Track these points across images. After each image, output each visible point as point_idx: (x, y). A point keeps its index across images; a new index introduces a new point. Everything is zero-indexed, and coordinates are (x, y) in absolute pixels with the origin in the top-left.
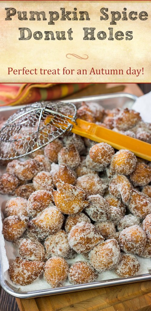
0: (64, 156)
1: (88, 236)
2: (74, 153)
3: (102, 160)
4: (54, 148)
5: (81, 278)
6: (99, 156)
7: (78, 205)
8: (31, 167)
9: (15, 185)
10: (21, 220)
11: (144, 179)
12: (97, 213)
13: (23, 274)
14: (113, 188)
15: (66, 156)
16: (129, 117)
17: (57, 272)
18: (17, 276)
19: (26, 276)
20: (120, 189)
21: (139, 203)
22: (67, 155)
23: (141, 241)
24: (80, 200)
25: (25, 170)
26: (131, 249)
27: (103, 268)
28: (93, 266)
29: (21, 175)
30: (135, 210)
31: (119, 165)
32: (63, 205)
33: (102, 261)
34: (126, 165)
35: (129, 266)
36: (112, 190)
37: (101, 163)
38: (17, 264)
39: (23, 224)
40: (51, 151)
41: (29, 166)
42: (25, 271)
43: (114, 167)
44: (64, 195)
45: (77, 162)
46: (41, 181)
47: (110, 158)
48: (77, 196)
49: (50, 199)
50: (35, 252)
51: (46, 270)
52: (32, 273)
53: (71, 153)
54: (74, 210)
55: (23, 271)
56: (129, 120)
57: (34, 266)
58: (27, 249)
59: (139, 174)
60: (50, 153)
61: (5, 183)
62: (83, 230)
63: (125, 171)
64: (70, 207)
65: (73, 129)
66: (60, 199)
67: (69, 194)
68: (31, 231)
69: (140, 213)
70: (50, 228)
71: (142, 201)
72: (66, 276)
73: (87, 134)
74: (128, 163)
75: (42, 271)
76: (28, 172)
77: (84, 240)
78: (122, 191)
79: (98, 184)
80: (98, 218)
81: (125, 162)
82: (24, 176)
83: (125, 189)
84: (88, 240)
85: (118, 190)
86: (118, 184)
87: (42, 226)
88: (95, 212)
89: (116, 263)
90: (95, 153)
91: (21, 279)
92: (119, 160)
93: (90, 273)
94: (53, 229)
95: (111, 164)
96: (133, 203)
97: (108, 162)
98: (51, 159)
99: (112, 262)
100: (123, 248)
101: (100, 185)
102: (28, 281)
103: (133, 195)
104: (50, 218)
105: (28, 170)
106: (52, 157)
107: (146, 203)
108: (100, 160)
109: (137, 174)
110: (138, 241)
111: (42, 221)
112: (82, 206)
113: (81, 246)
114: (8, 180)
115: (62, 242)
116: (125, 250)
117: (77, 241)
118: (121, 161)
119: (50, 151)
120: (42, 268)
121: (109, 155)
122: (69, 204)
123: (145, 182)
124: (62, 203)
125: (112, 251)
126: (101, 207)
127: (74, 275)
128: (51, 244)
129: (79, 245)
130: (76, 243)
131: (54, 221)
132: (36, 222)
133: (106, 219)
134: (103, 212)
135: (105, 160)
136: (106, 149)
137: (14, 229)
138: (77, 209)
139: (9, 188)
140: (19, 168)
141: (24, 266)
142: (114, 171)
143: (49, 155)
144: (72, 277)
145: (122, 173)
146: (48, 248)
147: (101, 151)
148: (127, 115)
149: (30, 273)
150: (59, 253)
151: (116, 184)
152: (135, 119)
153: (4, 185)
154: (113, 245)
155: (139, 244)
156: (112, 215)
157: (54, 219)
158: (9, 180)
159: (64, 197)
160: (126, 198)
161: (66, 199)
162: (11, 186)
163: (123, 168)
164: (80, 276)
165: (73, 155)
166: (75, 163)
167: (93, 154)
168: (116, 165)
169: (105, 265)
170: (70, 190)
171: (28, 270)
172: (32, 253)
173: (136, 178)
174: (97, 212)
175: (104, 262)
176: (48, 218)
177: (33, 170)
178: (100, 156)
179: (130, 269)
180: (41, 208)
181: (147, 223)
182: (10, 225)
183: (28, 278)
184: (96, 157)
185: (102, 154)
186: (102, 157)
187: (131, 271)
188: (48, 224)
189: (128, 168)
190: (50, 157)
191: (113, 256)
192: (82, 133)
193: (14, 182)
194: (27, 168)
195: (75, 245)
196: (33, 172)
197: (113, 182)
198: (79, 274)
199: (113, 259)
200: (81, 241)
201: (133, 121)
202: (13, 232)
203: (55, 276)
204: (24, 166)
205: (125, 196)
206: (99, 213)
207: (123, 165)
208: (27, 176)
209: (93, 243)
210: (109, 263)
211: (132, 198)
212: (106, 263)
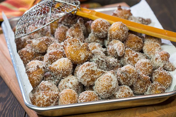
0: (71, 32)
1: (92, 68)
2: (79, 29)
3: (101, 29)
4: (62, 31)
5: (88, 99)
6: (98, 26)
7: (84, 53)
8: (45, 40)
9: (33, 56)
10: (39, 68)
11: (135, 44)
12: (99, 62)
13: (43, 98)
14: (110, 48)
15: (72, 31)
16: (122, 13)
17: (69, 96)
18: (38, 100)
19: (45, 100)
20: (115, 48)
21: (131, 55)
22: (74, 31)
23: (133, 72)
24: (85, 50)
25: (41, 42)
26: (126, 79)
27: (104, 90)
28: (98, 92)
29: (37, 47)
30: (128, 61)
31: (114, 31)
32: (73, 52)
33: (104, 84)
34: (119, 30)
35: (125, 92)
36: (110, 49)
37: (100, 32)
38: (38, 93)
39: (41, 71)
40: (61, 33)
41: (43, 40)
42: (45, 96)
43: (111, 33)
44: (73, 46)
45: (81, 37)
46: (53, 47)
47: (107, 28)
48: (83, 46)
49: (62, 54)
50: (51, 88)
51: (61, 96)
52: (50, 97)
53: (77, 29)
54: (80, 57)
55: (43, 96)
56: (122, 15)
57: (51, 93)
58: (45, 86)
59: (130, 40)
60: (59, 35)
61: (25, 53)
62: (89, 65)
63: (119, 36)
64: (78, 55)
65: (78, 12)
66: (70, 49)
67: (76, 45)
68: (47, 79)
69: (133, 63)
70: (63, 70)
71: (133, 54)
72: (76, 101)
73: (89, 15)
74: (122, 29)
75: (58, 97)
76: (43, 44)
77: (90, 71)
78: (118, 48)
79: (98, 47)
80: (100, 65)
81: (119, 28)
82: (40, 48)
83: (120, 46)
84: (93, 72)
85: (114, 48)
86: (115, 45)
87: (56, 69)
88: (97, 61)
89: (114, 87)
90: (95, 24)
91: (41, 102)
92: (114, 28)
93: (95, 96)
94: (65, 70)
95: (108, 32)
96: (126, 57)
97: (106, 31)
98: (60, 40)
99: (111, 86)
100: (120, 79)
101: (100, 48)
102: (47, 103)
103: (126, 50)
104: (62, 62)
105: (43, 43)
106: (61, 37)
107: (137, 54)
108: (99, 28)
109: (129, 40)
110: (131, 72)
111: (56, 65)
112: (87, 55)
113: (88, 76)
114: (26, 51)
115: (73, 79)
116: (121, 81)
117: (84, 73)
118: (115, 28)
119: (59, 33)
120: (58, 95)
121: (106, 26)
122: (77, 52)
123: (136, 46)
124: (71, 51)
125: (111, 77)
126: (102, 57)
127: (82, 98)
128: (63, 83)
129: (86, 75)
130: (83, 74)
131: (66, 64)
132: (52, 67)
133: (106, 67)
134: (103, 60)
135: (103, 29)
136: (104, 21)
137: (34, 75)
138: (83, 57)
139: (28, 57)
140: (35, 42)
141: (43, 93)
142: (110, 37)
143: (58, 36)
144: (81, 100)
145: (117, 38)
146: (61, 87)
147: (100, 23)
148: (120, 11)
149: (48, 97)
150: (71, 86)
151: (113, 45)
152: (127, 15)
153: (23, 55)
154: (112, 74)
155: (131, 75)
156: (111, 63)
157: (66, 63)
158: (28, 51)
159: (73, 47)
160: (120, 52)
161: (74, 49)
162: (30, 56)
163: (118, 33)
164: (87, 98)
165: (78, 30)
166: (80, 38)
167: (95, 25)
168: (112, 31)
169: (106, 88)
170: (77, 42)
171: (47, 96)
172: (49, 89)
173: (129, 43)
174: (99, 60)
175: (106, 85)
176: (61, 63)
177: (47, 42)
178: (100, 25)
179: (126, 94)
180: (55, 60)
181: (137, 65)
182: (31, 72)
183: (47, 101)
184: (96, 27)
185: (101, 24)
186: (101, 26)
187: (127, 96)
188: (61, 66)
189: (122, 32)
190: (60, 38)
191: (112, 80)
192: (84, 15)
193: (32, 52)
194: (42, 41)
195: (83, 77)
196: (47, 43)
197: (110, 44)
198: (87, 97)
199: (112, 83)
200: (87, 72)
201: (126, 16)
202: (34, 78)
203: (68, 99)
204: (39, 40)
205: (120, 51)
206: (100, 61)
207: (117, 31)
208: (42, 48)
209: (96, 74)
210: (109, 86)
211: (126, 53)
212: (107, 86)
